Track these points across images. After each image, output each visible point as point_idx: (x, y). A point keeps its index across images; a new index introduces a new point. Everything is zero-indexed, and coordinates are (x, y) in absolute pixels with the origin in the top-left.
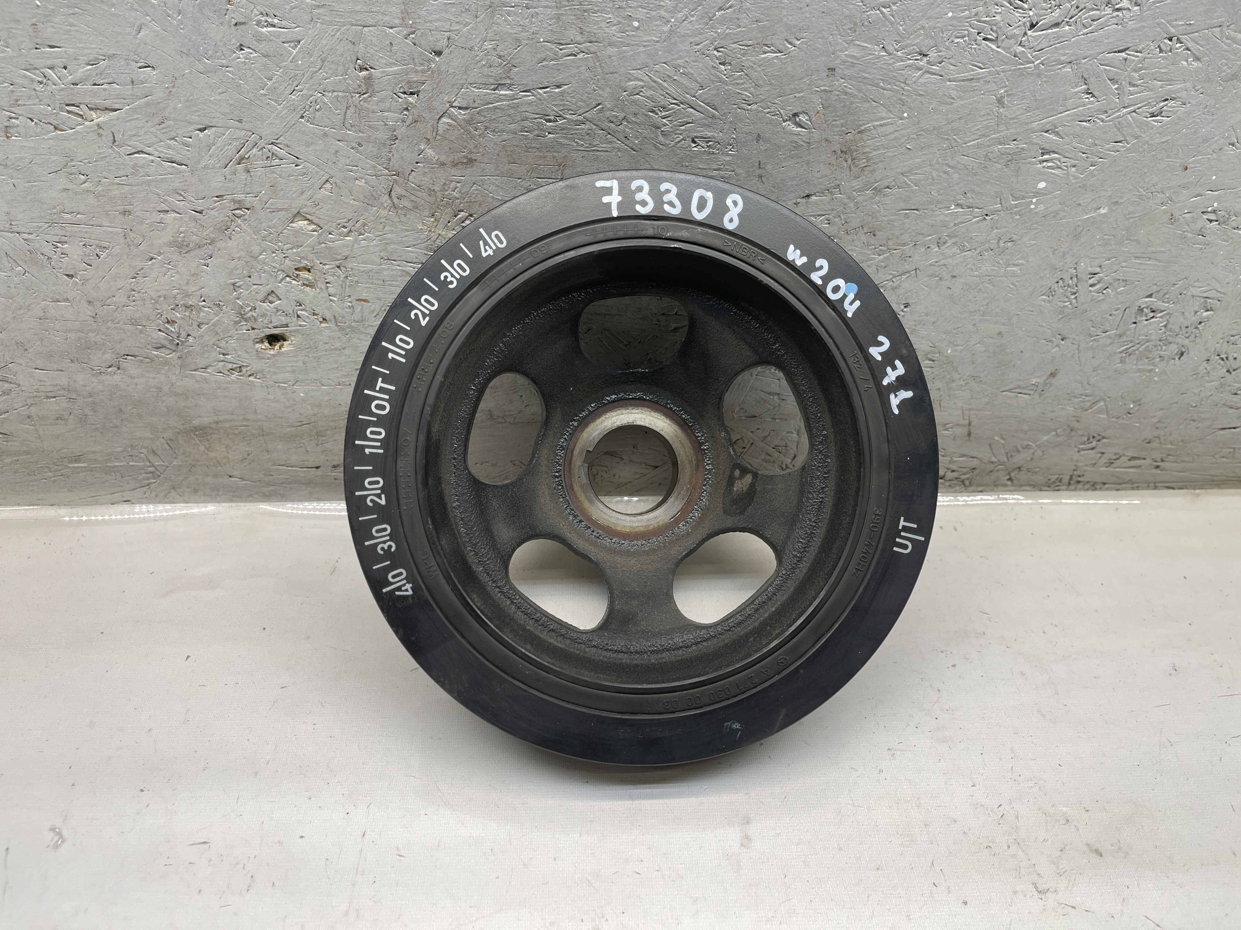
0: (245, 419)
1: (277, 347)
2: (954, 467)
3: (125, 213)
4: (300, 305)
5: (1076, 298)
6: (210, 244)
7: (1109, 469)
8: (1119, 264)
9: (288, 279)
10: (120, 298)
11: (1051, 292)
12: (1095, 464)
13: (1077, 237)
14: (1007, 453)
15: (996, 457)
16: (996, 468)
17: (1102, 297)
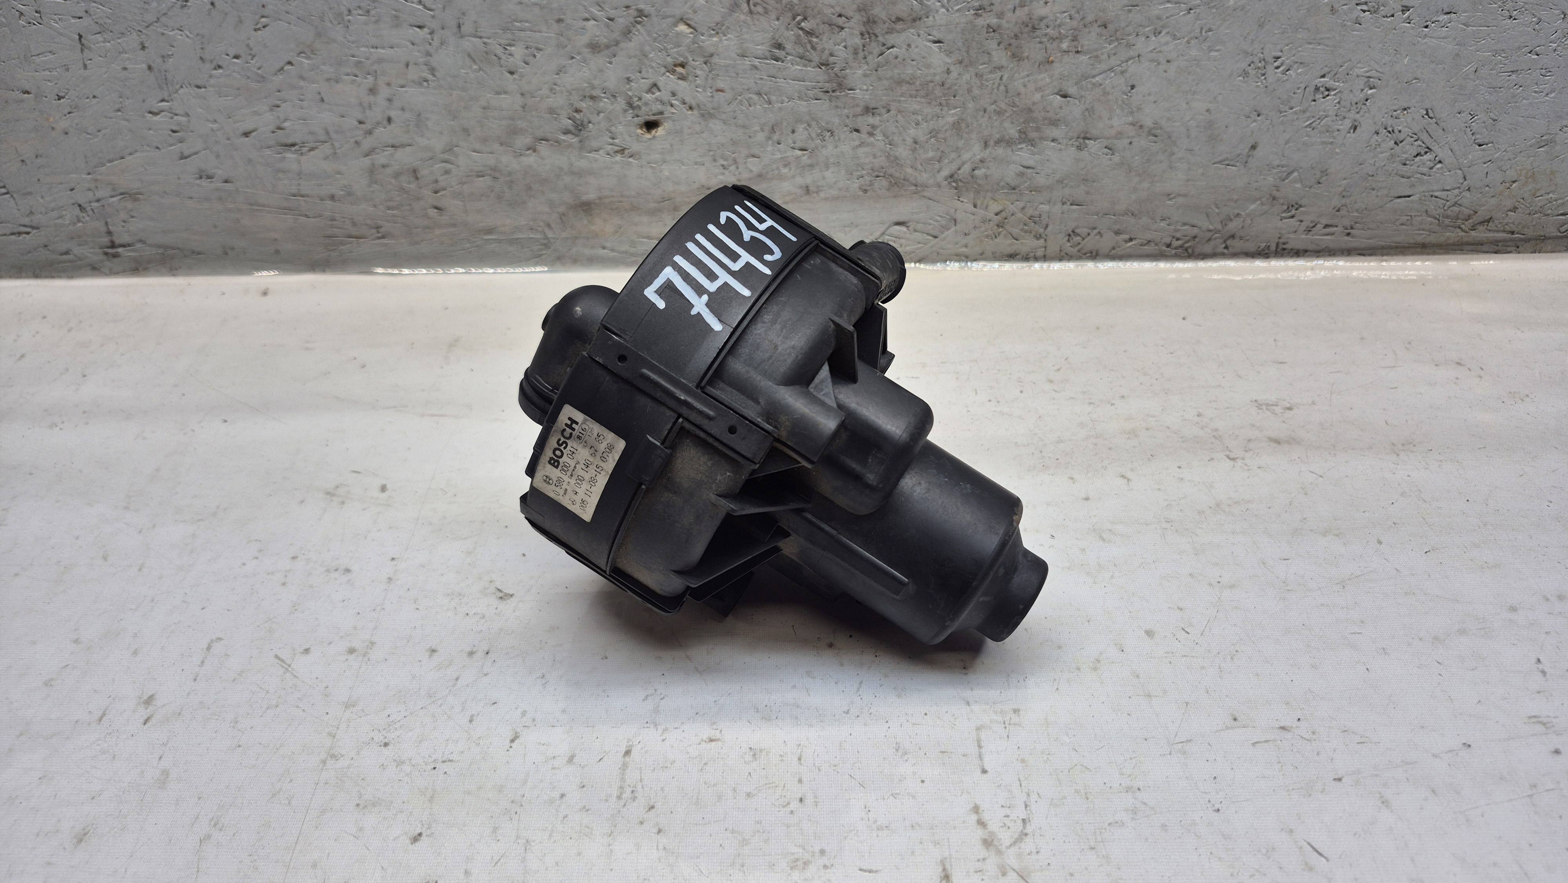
0: (622, 196)
1: (653, 132)
2: (1178, 235)
3: (559, 21)
4: (674, 96)
5: (1265, 78)
6: (616, 45)
7: (1308, 236)
8: (1296, 48)
9: (668, 74)
10: (545, 91)
11: (1245, 74)
12: (1296, 232)
13: (1261, 26)
14: (1222, 222)
15: (1212, 225)
16: (1214, 237)
17: (1286, 78)
